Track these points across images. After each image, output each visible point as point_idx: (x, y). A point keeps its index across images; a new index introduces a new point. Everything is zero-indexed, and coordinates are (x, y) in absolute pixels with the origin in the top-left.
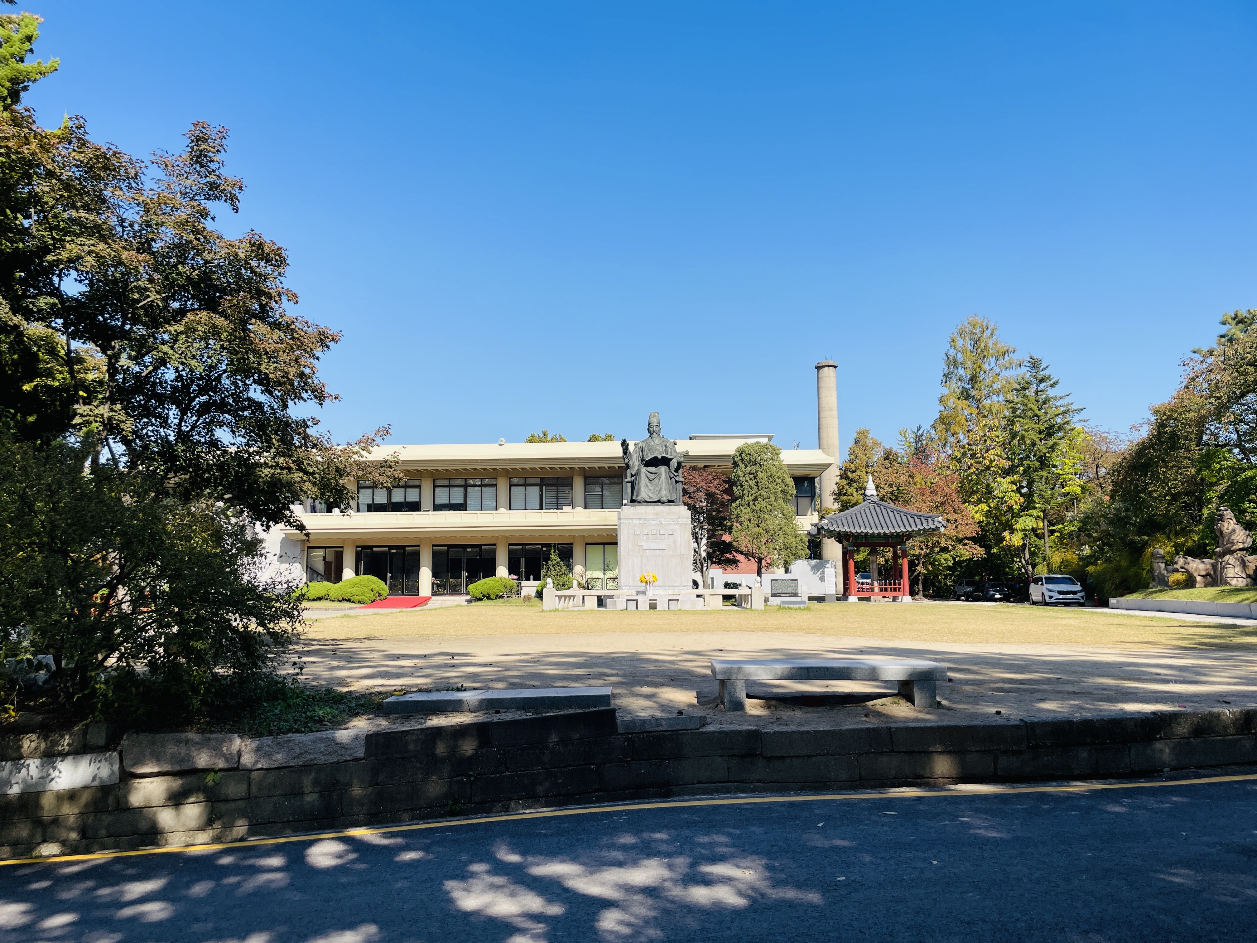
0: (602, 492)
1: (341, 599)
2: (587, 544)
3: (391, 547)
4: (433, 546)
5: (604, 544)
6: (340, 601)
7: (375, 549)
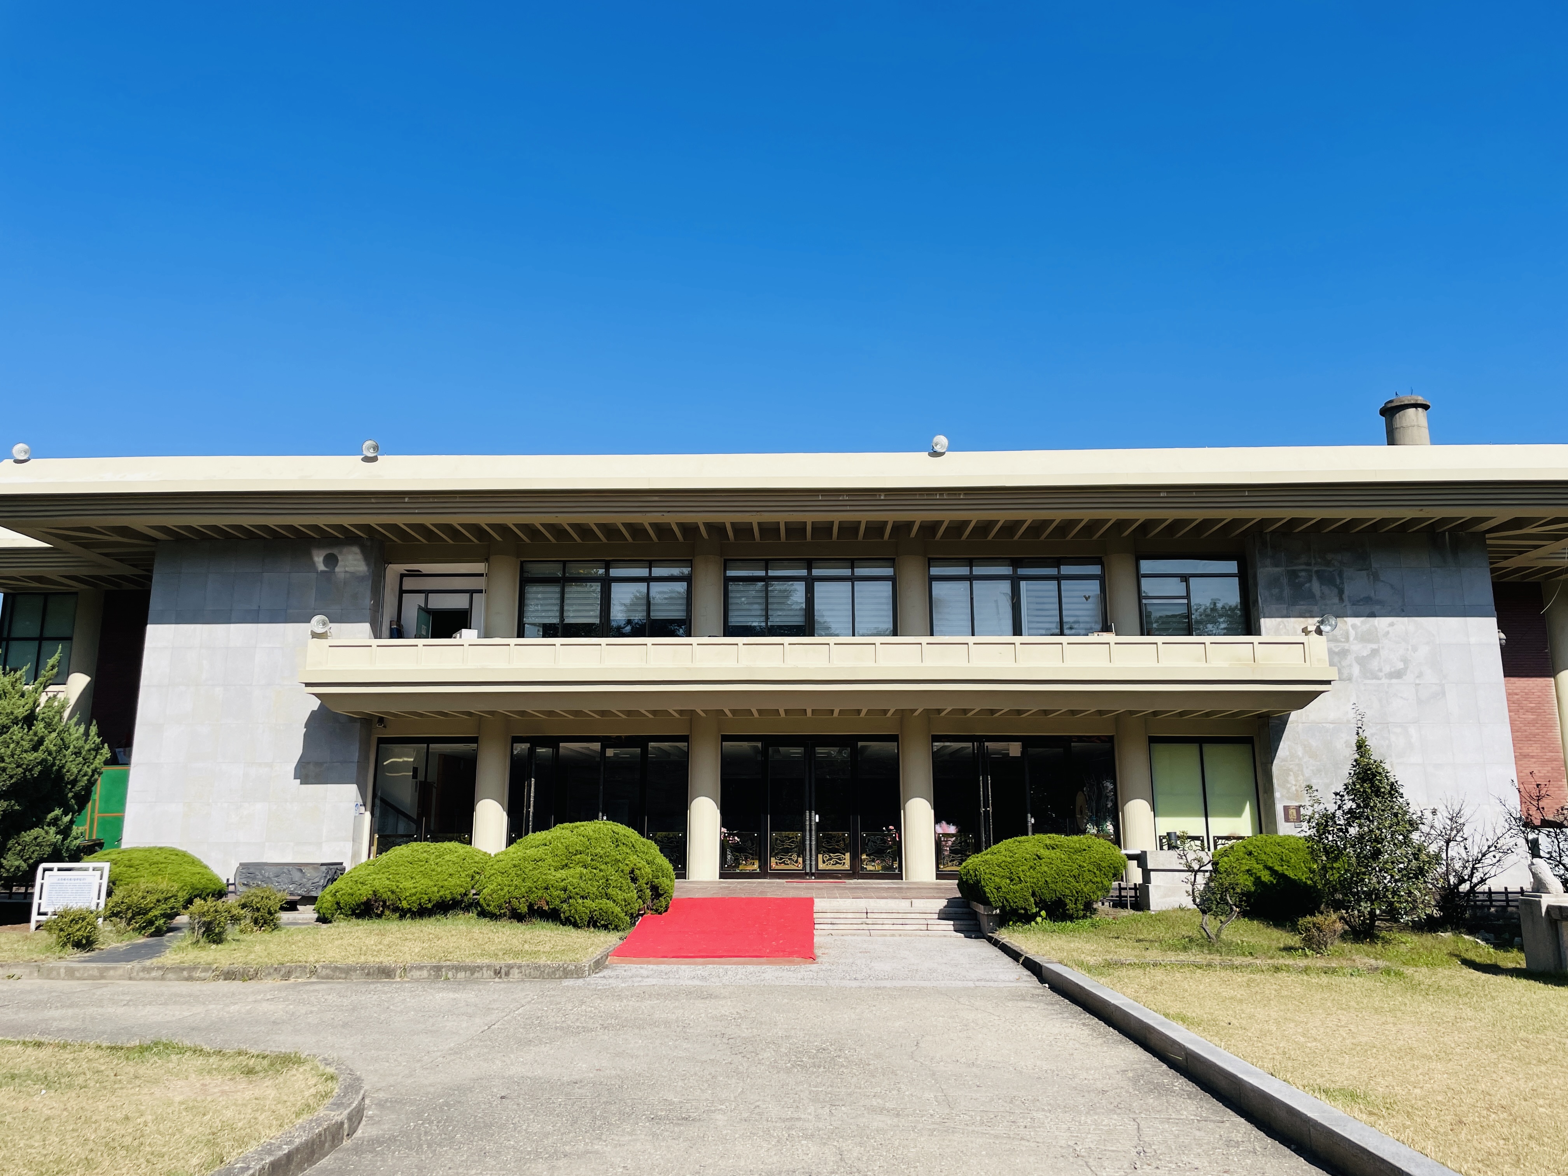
0: (1188, 597)
1: (524, 909)
2: (1153, 740)
3: (607, 742)
4: (725, 738)
5: (1201, 741)
6: (517, 916)
7: (565, 747)
